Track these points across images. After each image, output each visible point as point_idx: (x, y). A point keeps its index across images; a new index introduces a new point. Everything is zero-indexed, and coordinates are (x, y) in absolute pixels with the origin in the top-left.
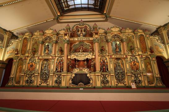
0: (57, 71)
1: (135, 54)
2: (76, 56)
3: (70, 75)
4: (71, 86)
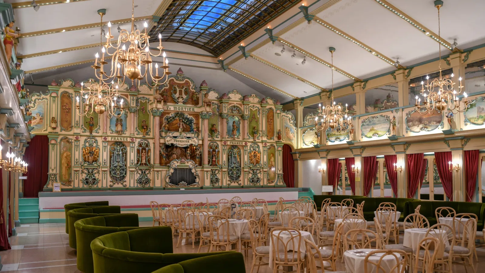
0: (140, 163)
1: (258, 139)
2: (173, 140)
3: (165, 170)
4: (169, 187)
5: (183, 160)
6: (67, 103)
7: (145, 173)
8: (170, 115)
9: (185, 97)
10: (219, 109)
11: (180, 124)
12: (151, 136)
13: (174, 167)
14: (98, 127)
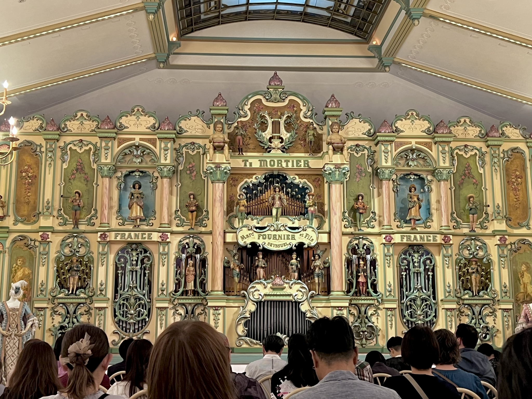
0: (181, 290)
2: (256, 235)
3: (236, 305)
4: (245, 346)
5: (278, 281)
6: (29, 166)
7: (192, 313)
8: (254, 180)
9: (285, 135)
10: (373, 160)
11: (273, 199)
12: (209, 229)
13: (256, 297)
14: (93, 212)
